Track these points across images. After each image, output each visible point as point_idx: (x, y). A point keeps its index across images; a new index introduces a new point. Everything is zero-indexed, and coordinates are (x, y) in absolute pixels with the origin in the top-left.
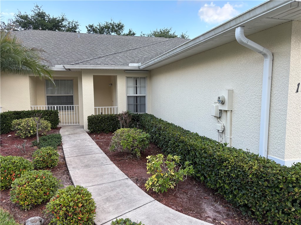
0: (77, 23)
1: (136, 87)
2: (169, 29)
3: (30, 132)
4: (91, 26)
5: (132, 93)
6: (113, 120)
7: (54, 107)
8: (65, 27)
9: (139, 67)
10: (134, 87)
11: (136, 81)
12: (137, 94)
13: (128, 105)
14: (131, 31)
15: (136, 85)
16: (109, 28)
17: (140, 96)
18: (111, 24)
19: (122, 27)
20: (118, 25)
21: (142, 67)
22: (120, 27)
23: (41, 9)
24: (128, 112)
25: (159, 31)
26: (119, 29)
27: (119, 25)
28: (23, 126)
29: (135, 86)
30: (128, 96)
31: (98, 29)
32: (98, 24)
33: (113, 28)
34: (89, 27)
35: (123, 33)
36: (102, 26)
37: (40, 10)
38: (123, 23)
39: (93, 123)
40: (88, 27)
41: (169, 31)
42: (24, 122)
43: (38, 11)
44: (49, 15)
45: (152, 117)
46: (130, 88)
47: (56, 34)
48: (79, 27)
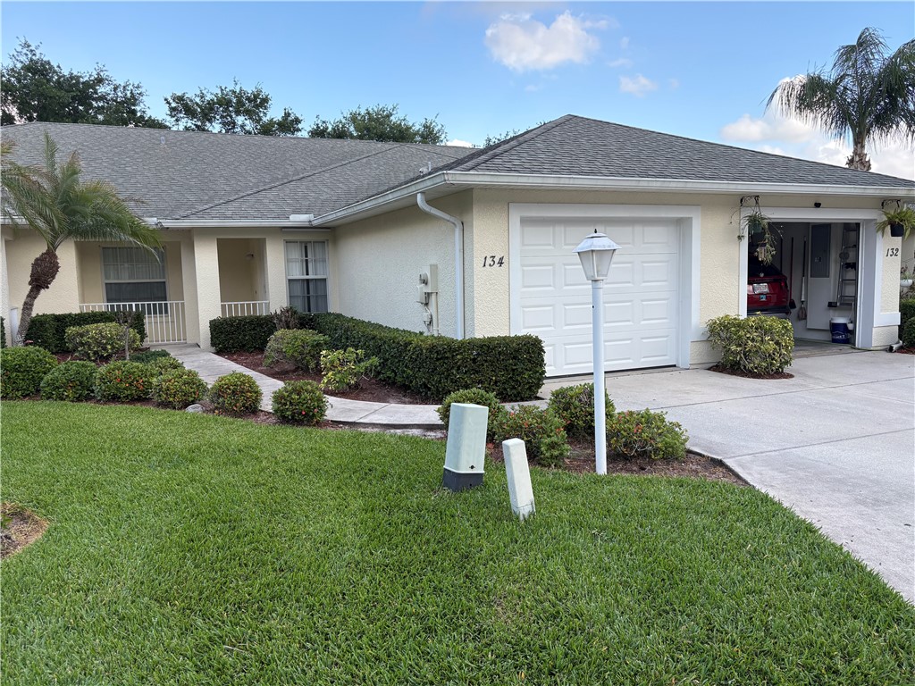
0: (138, 87)
1: (307, 261)
2: (390, 107)
3: (105, 349)
4: (180, 99)
5: (298, 274)
6: (261, 326)
7: (131, 306)
8: (106, 99)
9: (310, 221)
10: (302, 261)
11: (306, 248)
12: (307, 274)
13: (291, 297)
14: (289, 115)
15: (306, 256)
16: (229, 103)
17: (315, 279)
18: (234, 92)
19: (265, 100)
20: (254, 95)
21: (315, 223)
22: (259, 100)
23: (38, 52)
24: (291, 308)
25: (363, 112)
26: (257, 106)
27: (256, 97)
28: (93, 337)
29: (304, 258)
30: (289, 280)
31: (197, 104)
32: (198, 93)
33: (240, 103)
34: (174, 100)
35: (268, 118)
36: (209, 97)
37: (34, 55)
38: (265, 92)
39: (222, 333)
40: (171, 101)
41: (391, 115)
42: (92, 329)
43: (30, 56)
44: (59, 67)
45: (339, 316)
46: (294, 264)
47: (103, 134)
48: (144, 98)
